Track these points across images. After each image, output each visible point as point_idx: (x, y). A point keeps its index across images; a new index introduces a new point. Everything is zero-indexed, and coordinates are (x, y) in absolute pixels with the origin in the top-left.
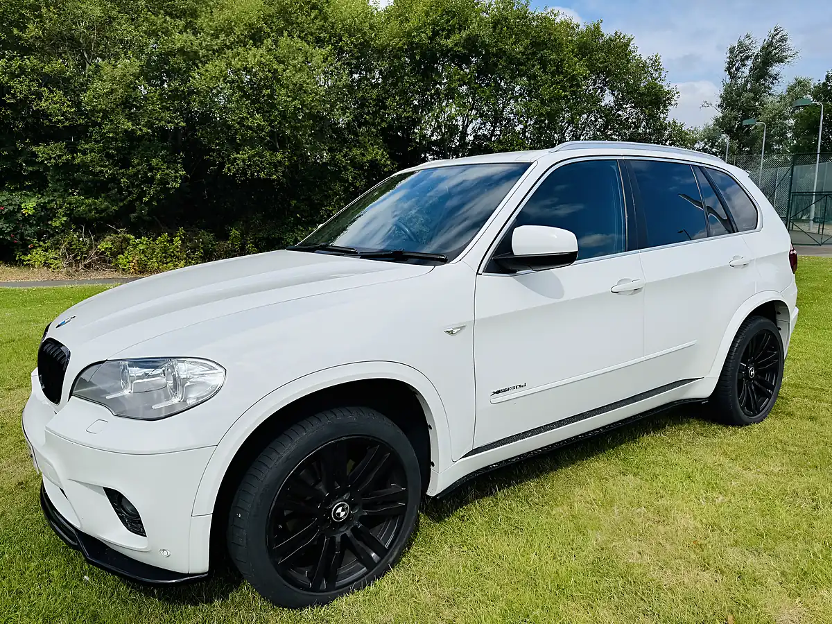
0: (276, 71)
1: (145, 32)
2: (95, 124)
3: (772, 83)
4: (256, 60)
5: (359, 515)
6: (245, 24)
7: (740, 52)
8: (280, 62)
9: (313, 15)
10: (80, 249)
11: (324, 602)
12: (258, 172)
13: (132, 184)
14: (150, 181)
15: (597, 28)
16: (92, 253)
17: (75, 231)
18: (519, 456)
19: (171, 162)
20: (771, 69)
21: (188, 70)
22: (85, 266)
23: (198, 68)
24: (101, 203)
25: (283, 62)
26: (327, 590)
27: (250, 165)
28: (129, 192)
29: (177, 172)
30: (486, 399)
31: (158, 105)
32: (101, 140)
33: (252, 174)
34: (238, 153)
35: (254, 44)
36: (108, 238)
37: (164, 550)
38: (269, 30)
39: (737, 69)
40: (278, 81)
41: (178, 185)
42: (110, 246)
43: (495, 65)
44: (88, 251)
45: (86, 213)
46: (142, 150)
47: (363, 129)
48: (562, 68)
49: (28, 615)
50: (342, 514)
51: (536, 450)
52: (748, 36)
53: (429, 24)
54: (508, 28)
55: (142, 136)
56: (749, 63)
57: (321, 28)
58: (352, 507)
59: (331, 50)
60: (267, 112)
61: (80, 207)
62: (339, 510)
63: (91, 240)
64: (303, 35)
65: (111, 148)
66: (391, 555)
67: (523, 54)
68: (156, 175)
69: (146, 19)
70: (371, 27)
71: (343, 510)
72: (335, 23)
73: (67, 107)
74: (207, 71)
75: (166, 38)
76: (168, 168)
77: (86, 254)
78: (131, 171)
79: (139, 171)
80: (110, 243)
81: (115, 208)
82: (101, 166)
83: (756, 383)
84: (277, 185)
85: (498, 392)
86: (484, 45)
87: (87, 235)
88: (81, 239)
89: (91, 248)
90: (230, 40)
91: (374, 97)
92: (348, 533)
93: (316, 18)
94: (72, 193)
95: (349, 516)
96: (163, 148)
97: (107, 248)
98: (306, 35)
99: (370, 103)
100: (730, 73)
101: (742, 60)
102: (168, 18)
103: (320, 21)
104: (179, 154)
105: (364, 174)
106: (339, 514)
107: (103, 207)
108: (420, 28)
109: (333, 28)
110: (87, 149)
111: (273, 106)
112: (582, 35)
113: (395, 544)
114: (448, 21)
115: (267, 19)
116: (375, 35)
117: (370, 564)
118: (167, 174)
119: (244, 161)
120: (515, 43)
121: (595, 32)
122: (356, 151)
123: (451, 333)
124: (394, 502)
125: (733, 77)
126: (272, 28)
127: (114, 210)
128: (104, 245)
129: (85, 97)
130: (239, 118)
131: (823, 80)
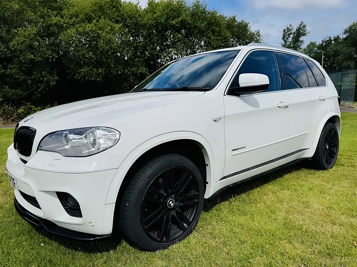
0: (98, 34)
1: (39, 16)
2: (16, 56)
3: (301, 44)
4: (90, 29)
5: (179, 205)
6: (84, 13)
7: (288, 32)
8: (100, 30)
9: (114, 10)
10: (9, 113)
11: (165, 248)
12: (91, 77)
13: (33, 83)
14: (42, 82)
15: (234, 18)
16: (15, 114)
17: (7, 105)
18: (241, 181)
19: (51, 73)
20: (300, 38)
21: (59, 33)
22: (12, 120)
23: (63, 32)
24: (19, 92)
25: (101, 30)
26: (166, 242)
27: (87, 75)
28: (31, 86)
29: (54, 78)
30: (229, 153)
31: (45, 48)
32: (19, 64)
33: (88, 78)
34: (82, 69)
35: (88, 22)
36: (22, 107)
37: (91, 223)
38: (95, 16)
39: (287, 38)
40: (100, 38)
41: (54, 84)
42: (23, 111)
43: (193, 32)
44: (13, 113)
45: (12, 97)
46: (38, 68)
47: (137, 59)
48: (221, 34)
49: (15, 263)
50: (172, 204)
51: (247, 179)
52: (290, 25)
53: (165, 15)
54: (198, 17)
55: (38, 62)
56: (292, 36)
57: (118, 16)
58: (176, 201)
59: (122, 25)
60: (94, 51)
61: (9, 94)
62: (171, 203)
63: (14, 109)
64: (110, 18)
65: (24, 67)
66: (193, 224)
67: (205, 28)
68: (44, 79)
69: (39, 10)
70: (139, 16)
71: (172, 203)
72: (123, 14)
73: (3, 49)
74: (67, 33)
75: (48, 19)
76: (50, 76)
77: (12, 115)
78: (33, 77)
79: (36, 77)
80: (23, 109)
81: (25, 94)
82: (19, 75)
83: (329, 152)
84: (99, 83)
85: (235, 150)
86: (188, 23)
87: (12, 106)
88: (9, 108)
89: (14, 112)
90: (77, 20)
91: (142, 46)
92: (175, 214)
93: (115, 11)
94: (5, 87)
95: (175, 206)
96: (48, 67)
97: (22, 112)
98: (111, 18)
99: (140, 48)
100: (284, 40)
101: (289, 35)
102: (49, 10)
103: (117, 13)
104: (55, 70)
105: (138, 79)
106: (171, 204)
107: (20, 93)
108: (161, 16)
109: (123, 16)
110: (12, 67)
111: (97, 49)
112: (228, 21)
113: (194, 219)
114: (172, 13)
115: (94, 11)
116: (141, 19)
117: (184, 229)
118: (50, 79)
119: (84, 72)
120: (201, 23)
121: (233, 20)
122: (134, 69)
123: (215, 121)
124: (193, 200)
125: (285, 41)
126: (96, 16)
127: (25, 95)
128: (20, 111)
129: (11, 44)
130: (82, 54)
131: (321, 42)
